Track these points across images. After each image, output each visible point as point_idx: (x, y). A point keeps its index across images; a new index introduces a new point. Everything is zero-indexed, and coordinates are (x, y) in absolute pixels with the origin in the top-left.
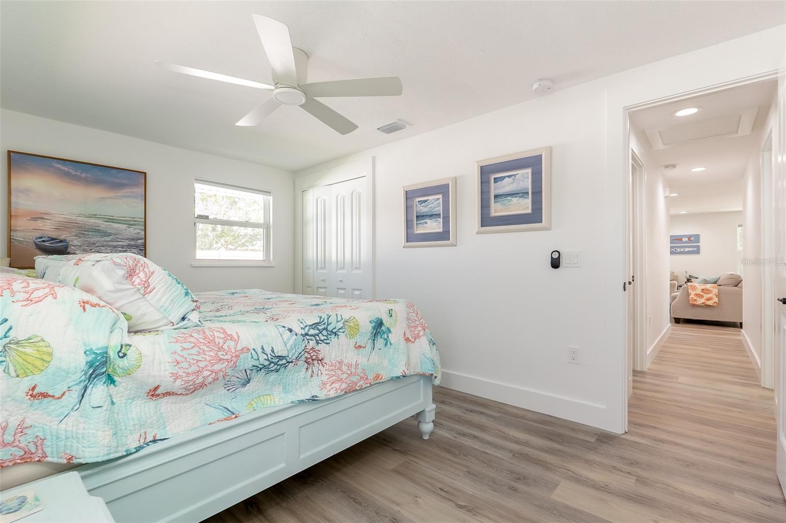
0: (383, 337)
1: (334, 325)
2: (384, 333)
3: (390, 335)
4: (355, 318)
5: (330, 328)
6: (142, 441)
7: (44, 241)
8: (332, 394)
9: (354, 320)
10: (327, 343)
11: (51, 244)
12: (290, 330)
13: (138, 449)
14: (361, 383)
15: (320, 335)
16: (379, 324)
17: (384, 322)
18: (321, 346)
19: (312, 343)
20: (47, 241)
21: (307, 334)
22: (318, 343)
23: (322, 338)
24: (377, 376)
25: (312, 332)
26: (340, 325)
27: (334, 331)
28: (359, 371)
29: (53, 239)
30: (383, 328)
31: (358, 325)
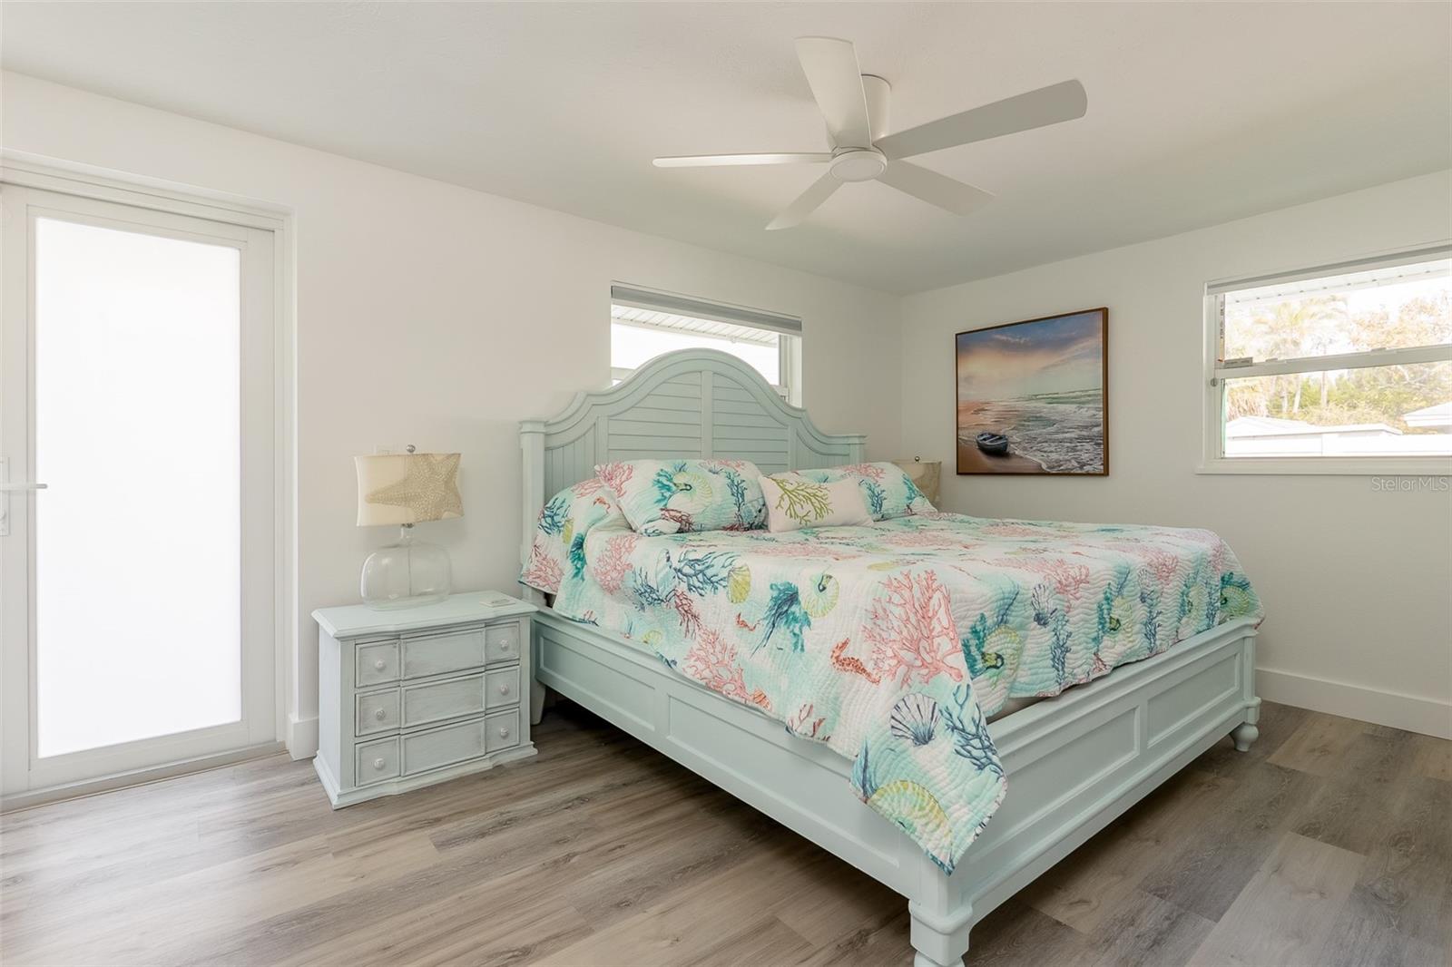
0: (791, 627)
1: (718, 570)
2: (795, 620)
3: (805, 629)
4: (748, 569)
5: (709, 573)
6: (587, 617)
7: (985, 439)
8: (689, 673)
9: (747, 572)
10: (701, 595)
11: (991, 442)
12: (668, 559)
13: (582, 621)
14: (730, 687)
15: (694, 578)
16: (791, 597)
17: (800, 598)
18: (694, 596)
19: (684, 587)
20: (989, 438)
21: (680, 571)
22: (690, 589)
23: (697, 584)
24: (762, 698)
25: (687, 570)
26: (724, 573)
27: (714, 579)
28: (734, 665)
29: (993, 436)
30: (794, 608)
31: (748, 584)
